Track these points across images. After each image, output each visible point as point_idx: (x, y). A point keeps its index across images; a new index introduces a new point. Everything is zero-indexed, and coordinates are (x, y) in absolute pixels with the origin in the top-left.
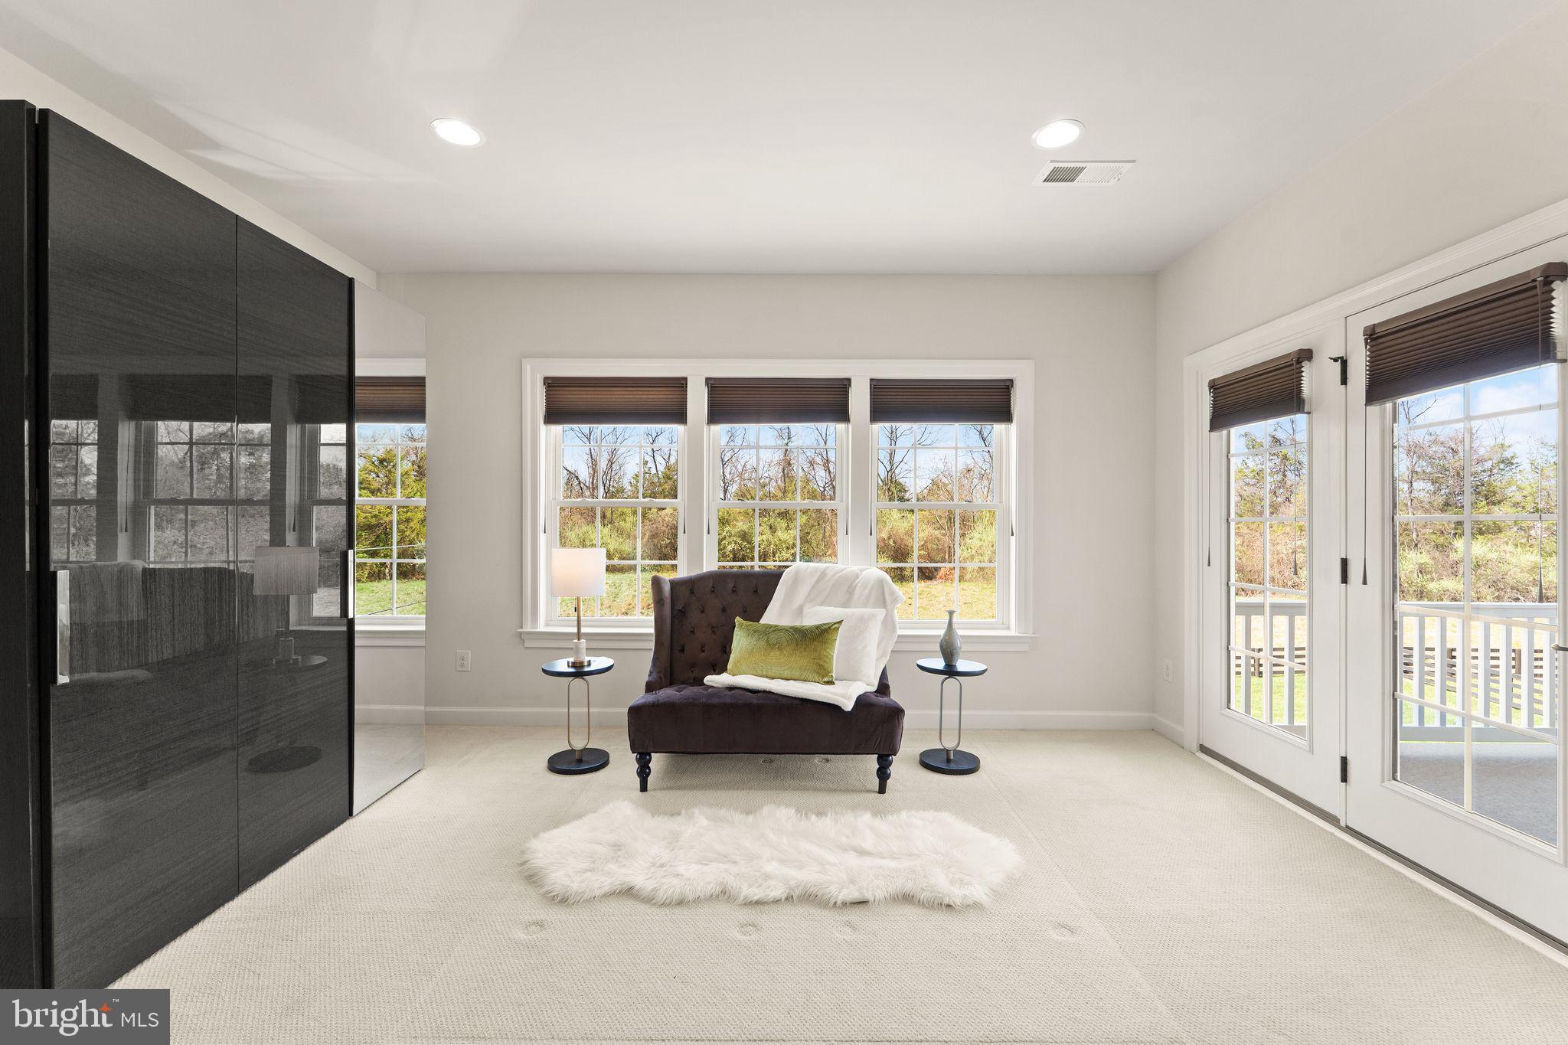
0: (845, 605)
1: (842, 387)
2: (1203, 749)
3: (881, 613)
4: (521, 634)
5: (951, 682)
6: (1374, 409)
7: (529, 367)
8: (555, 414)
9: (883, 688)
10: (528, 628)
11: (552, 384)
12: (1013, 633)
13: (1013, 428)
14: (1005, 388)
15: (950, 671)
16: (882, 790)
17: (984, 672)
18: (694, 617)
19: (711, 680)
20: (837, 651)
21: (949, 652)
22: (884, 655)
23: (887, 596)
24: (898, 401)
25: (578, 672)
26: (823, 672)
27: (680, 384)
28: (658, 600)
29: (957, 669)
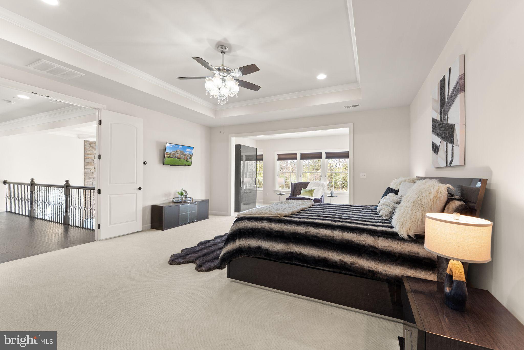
0: (318, 187)
1: (321, 154)
3: (322, 188)
7: (275, 153)
8: (279, 159)
9: (321, 198)
10: (275, 190)
11: (279, 155)
15: (332, 196)
17: (337, 197)
18: (297, 188)
19: (297, 196)
20: (314, 193)
21: (332, 193)
22: (322, 193)
24: (330, 156)
25: (281, 194)
26: (312, 195)
27: (296, 154)
28: (292, 186)
29: (333, 196)
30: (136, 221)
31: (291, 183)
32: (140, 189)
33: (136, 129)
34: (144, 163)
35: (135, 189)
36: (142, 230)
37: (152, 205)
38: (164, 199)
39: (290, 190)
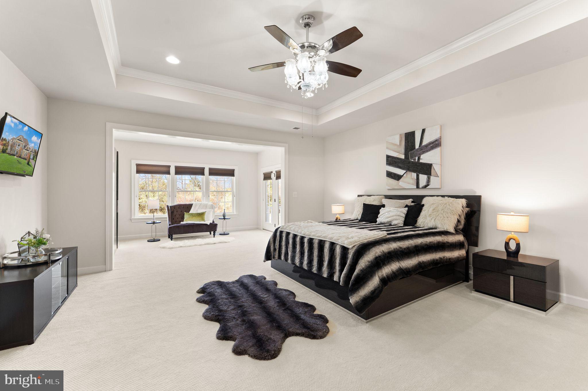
0: (206, 209)
1: (203, 169)
2: (263, 229)
3: (212, 210)
4: (131, 219)
5: (225, 221)
6: (276, 181)
7: (133, 162)
8: (138, 172)
9: (213, 222)
10: (133, 217)
11: (138, 165)
12: (235, 214)
13: (235, 177)
14: (233, 171)
15: (224, 219)
16: (214, 237)
17: (230, 219)
18: (175, 213)
19: (181, 223)
20: (206, 216)
21: (224, 216)
22: (213, 217)
23: (213, 207)
24: (214, 172)
25: (154, 223)
26: (203, 220)
27: (169, 167)
28: (168, 210)
29: (226, 218)
31: (168, 206)
39: (166, 215)
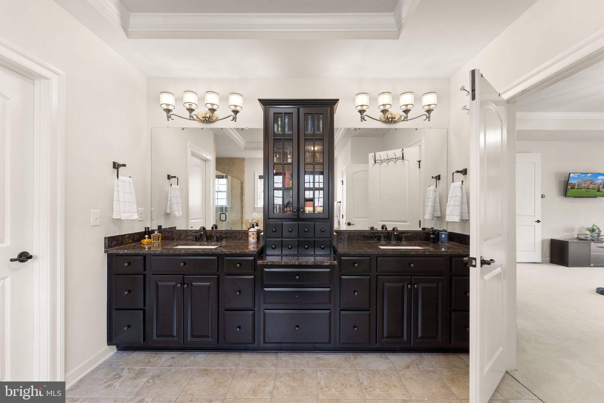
30: (535, 251)
32: (538, 221)
33: (534, 164)
34: (542, 197)
35: (533, 222)
36: (540, 261)
37: (551, 240)
38: (565, 234)
